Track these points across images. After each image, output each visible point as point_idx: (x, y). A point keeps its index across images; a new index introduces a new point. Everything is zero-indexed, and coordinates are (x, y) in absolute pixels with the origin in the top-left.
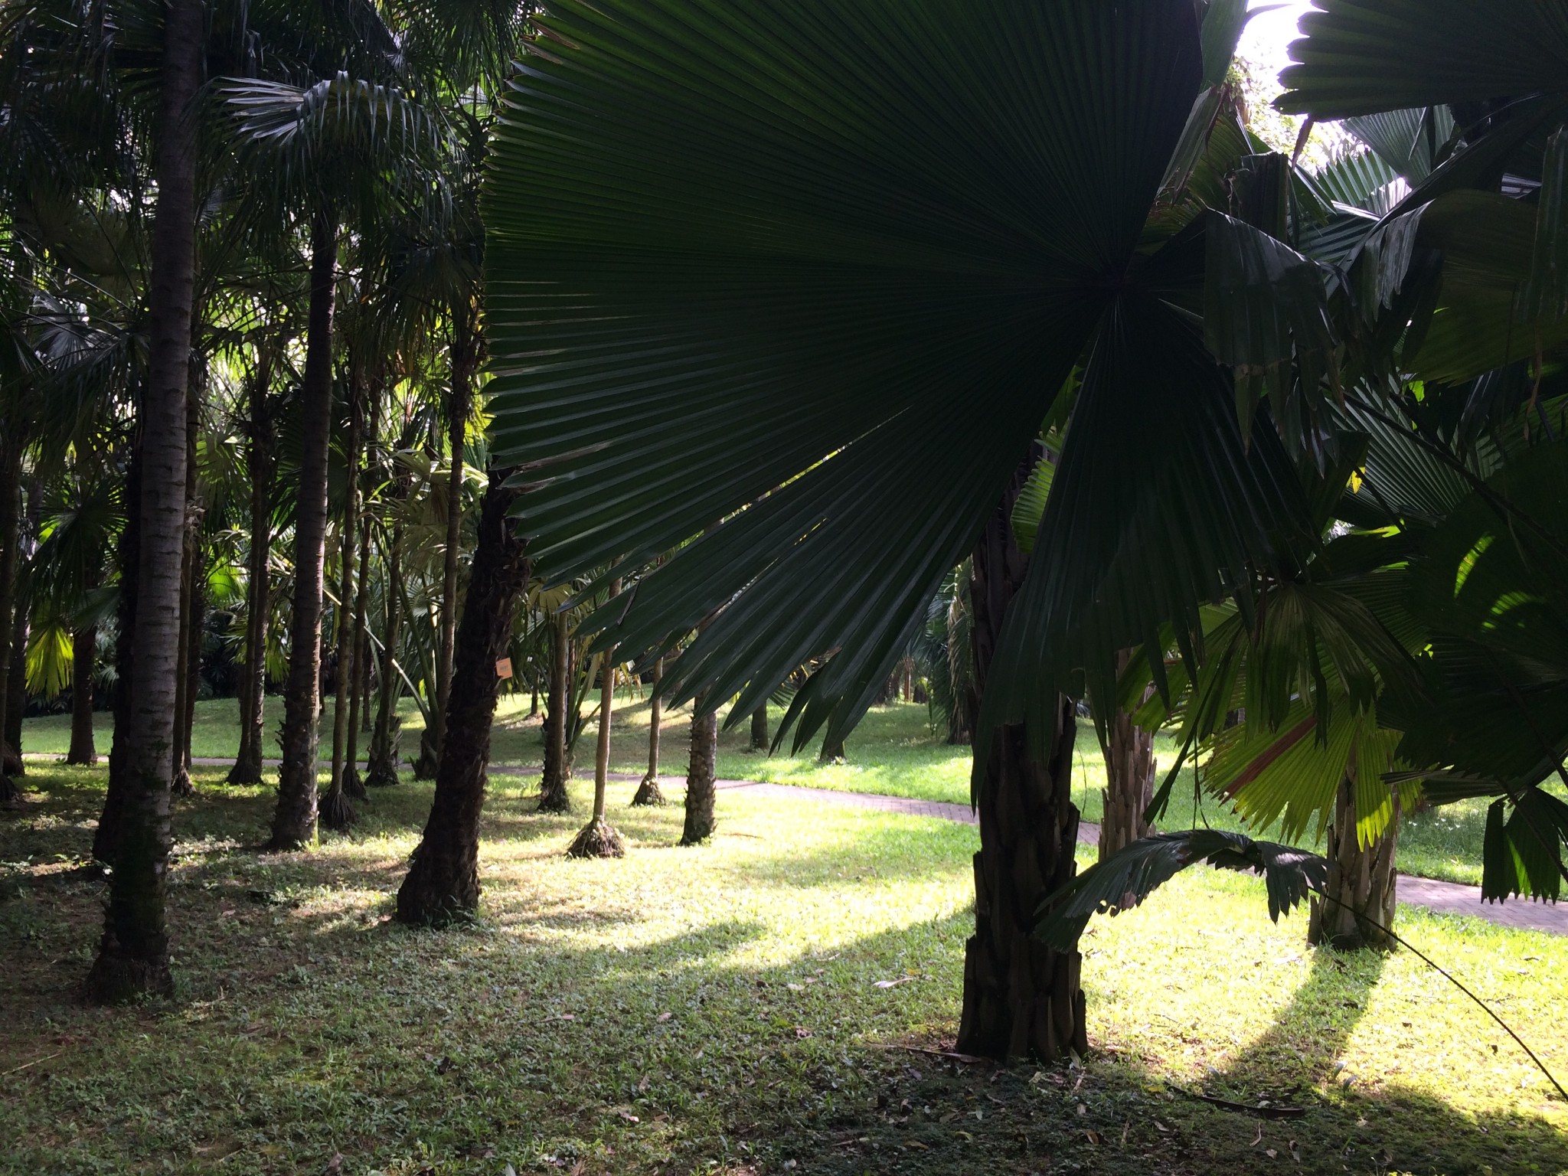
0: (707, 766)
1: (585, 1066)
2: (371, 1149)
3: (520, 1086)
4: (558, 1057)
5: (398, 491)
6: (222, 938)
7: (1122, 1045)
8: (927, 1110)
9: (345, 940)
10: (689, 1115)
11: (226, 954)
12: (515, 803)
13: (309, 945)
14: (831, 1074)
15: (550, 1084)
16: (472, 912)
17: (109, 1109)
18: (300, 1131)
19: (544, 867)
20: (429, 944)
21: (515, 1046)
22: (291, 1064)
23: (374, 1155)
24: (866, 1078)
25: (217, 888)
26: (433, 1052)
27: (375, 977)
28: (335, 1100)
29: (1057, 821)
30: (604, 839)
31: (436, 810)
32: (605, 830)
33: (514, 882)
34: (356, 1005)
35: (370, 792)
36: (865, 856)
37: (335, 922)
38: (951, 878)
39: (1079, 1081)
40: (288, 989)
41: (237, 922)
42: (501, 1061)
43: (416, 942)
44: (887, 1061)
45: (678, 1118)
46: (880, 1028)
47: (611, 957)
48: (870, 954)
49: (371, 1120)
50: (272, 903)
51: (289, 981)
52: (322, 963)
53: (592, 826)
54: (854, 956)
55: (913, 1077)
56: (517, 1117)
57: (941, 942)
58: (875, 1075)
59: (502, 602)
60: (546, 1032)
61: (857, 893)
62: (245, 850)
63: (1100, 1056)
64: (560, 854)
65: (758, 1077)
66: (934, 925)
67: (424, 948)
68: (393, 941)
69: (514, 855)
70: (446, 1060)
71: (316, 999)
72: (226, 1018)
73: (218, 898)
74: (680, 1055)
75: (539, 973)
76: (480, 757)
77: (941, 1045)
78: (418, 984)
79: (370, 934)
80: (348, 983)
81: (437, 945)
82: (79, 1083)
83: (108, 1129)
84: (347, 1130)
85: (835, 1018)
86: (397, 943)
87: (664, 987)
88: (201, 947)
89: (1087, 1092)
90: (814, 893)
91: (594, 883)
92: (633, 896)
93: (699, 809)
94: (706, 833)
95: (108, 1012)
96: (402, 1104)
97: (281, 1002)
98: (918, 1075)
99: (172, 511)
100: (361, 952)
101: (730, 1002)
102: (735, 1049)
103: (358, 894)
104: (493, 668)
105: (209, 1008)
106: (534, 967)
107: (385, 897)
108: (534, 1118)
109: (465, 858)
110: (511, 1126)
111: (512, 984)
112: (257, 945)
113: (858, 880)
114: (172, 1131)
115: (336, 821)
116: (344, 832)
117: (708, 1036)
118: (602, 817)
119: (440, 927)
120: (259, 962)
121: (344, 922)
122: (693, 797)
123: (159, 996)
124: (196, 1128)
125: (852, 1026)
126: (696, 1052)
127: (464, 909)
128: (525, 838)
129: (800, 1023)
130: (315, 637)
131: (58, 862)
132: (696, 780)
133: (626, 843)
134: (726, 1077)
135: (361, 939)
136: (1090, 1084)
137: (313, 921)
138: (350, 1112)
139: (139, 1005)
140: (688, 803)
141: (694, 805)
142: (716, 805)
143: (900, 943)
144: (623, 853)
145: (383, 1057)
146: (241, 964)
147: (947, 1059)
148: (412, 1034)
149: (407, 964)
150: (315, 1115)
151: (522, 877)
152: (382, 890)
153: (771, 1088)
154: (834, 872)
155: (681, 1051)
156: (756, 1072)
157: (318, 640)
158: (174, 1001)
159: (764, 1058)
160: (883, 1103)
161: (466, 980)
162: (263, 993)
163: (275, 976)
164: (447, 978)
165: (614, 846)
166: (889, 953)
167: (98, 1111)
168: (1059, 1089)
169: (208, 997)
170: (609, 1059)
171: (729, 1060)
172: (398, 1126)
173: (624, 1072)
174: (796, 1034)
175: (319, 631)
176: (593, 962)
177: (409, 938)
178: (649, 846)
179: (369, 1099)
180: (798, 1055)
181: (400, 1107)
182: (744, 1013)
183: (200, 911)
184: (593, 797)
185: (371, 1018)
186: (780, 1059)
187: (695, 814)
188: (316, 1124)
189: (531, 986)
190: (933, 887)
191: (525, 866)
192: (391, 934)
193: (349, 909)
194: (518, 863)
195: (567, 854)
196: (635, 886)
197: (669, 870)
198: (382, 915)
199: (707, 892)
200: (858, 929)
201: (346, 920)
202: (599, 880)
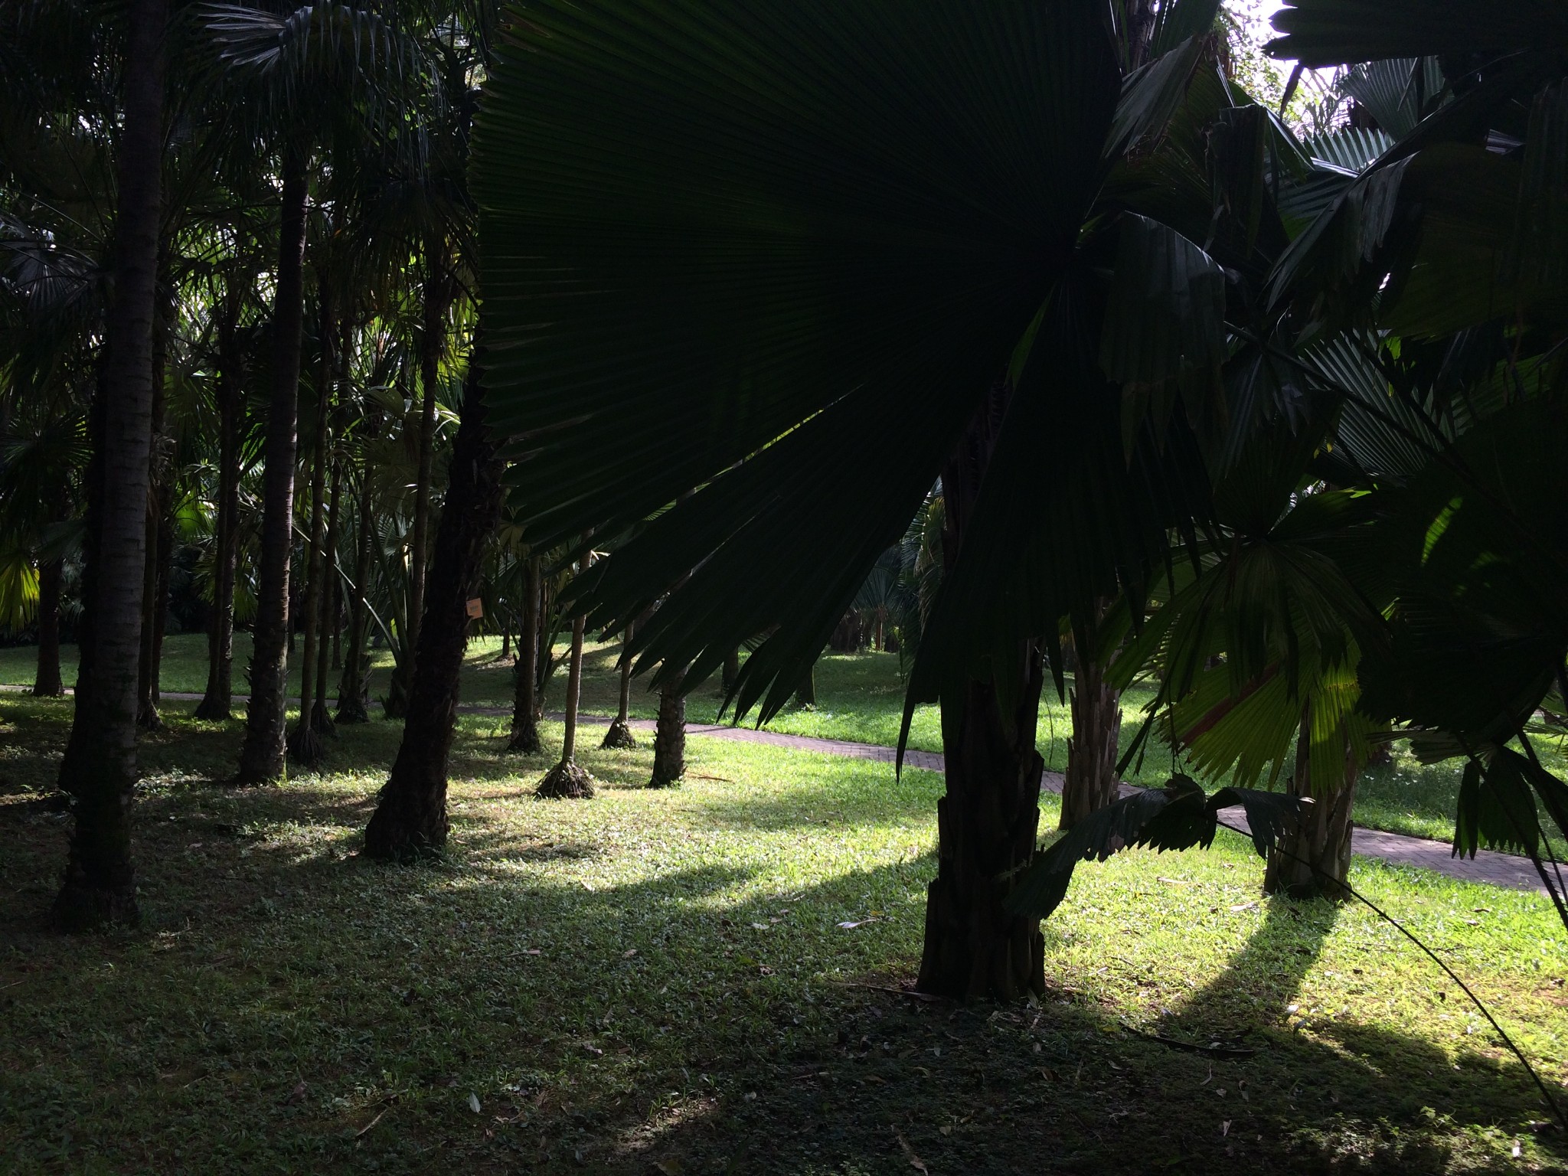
0: (677, 710)
1: (550, 1000)
2: (336, 1077)
3: (485, 1018)
4: (523, 990)
5: (370, 429)
6: (189, 870)
7: (1079, 986)
8: (886, 1045)
9: (313, 874)
10: (651, 1048)
11: (193, 885)
12: (485, 743)
13: (276, 878)
14: (793, 1010)
15: (515, 1017)
16: (440, 849)
17: (74, 1035)
18: (265, 1058)
19: (512, 806)
20: (396, 879)
21: (481, 979)
22: (258, 994)
23: (338, 1083)
24: (827, 1015)
25: (184, 821)
26: (399, 984)
27: (343, 911)
28: (300, 1029)
29: (1021, 769)
30: (574, 779)
31: (405, 749)
32: (574, 770)
33: (483, 820)
34: (323, 937)
35: (339, 729)
36: (832, 800)
37: (303, 856)
38: (916, 824)
39: (1036, 1020)
40: (255, 921)
41: (204, 855)
42: (467, 994)
43: (383, 876)
44: (849, 999)
45: (642, 1050)
46: (842, 966)
47: (580, 896)
48: (835, 896)
49: (337, 1049)
50: (239, 836)
51: (256, 913)
52: (288, 896)
53: (562, 766)
54: (818, 897)
55: (873, 1014)
56: (482, 1048)
57: (905, 885)
58: (837, 1012)
59: (473, 542)
60: (512, 967)
61: (824, 837)
62: (214, 785)
63: (1057, 996)
64: (529, 794)
65: (722, 1011)
66: (899, 868)
67: (392, 883)
68: (360, 876)
69: (483, 793)
70: (412, 992)
71: (282, 931)
72: (192, 948)
73: (185, 831)
74: (645, 990)
75: (506, 909)
76: (449, 696)
77: (902, 984)
78: (385, 918)
79: (337, 869)
80: (315, 916)
81: (405, 880)
82: (43, 1009)
83: (72, 1055)
84: (313, 1058)
85: (798, 957)
86: (364, 878)
87: (630, 925)
88: (167, 878)
89: (1044, 1031)
90: (782, 836)
91: (562, 823)
92: (601, 836)
93: (668, 752)
94: (676, 776)
95: (74, 941)
96: (368, 1034)
97: (247, 933)
98: (879, 1013)
99: (136, 442)
100: (329, 885)
101: (695, 940)
102: (699, 985)
103: (326, 829)
104: (463, 608)
105: (176, 937)
106: (501, 904)
107: (353, 831)
108: (499, 1049)
109: (434, 795)
110: (475, 1057)
111: (479, 920)
112: (223, 878)
113: (825, 824)
114: (137, 1058)
115: (306, 758)
116: (313, 769)
117: (672, 973)
118: (572, 758)
119: (407, 863)
120: (226, 894)
121: (312, 856)
122: (662, 740)
123: (124, 926)
124: (161, 1055)
125: (814, 964)
126: (661, 988)
127: (432, 846)
128: (495, 778)
129: (764, 962)
130: (284, 573)
131: (23, 792)
132: (667, 724)
133: (596, 784)
134: (690, 1012)
135: (328, 874)
136: (1045, 1023)
137: (280, 853)
138: (316, 1041)
139: (105, 934)
140: (657, 747)
141: (664, 749)
142: (686, 748)
143: (864, 886)
144: (592, 794)
145: (349, 988)
146: (208, 896)
147: (908, 997)
148: (379, 966)
149: (374, 899)
150: (280, 1044)
151: (491, 815)
152: (350, 826)
153: (733, 1023)
154: (802, 816)
155: (646, 987)
156: (719, 1007)
157: (287, 576)
158: (140, 931)
159: (727, 994)
160: (843, 1039)
161: (433, 915)
162: (230, 924)
163: (242, 908)
164: (414, 913)
165: (583, 787)
166: (854, 895)
167: (63, 1037)
168: (1016, 1028)
169: (174, 928)
170: (573, 993)
171: (693, 995)
172: (363, 1055)
173: (589, 1006)
174: (759, 971)
175: (288, 568)
176: (561, 898)
177: (377, 873)
178: (618, 787)
179: (335, 1029)
180: (761, 992)
181: (365, 1037)
182: (709, 951)
183: (166, 843)
184: (562, 738)
185: (338, 950)
186: (743, 996)
187: (665, 756)
188: (281, 1052)
189: (498, 922)
190: (898, 832)
191: (494, 805)
192: (359, 869)
193: (317, 844)
194: (487, 801)
195: (536, 793)
196: (603, 826)
197: (638, 811)
198: (350, 850)
199: (675, 833)
200: (823, 871)
201: (313, 854)
202: (568, 820)
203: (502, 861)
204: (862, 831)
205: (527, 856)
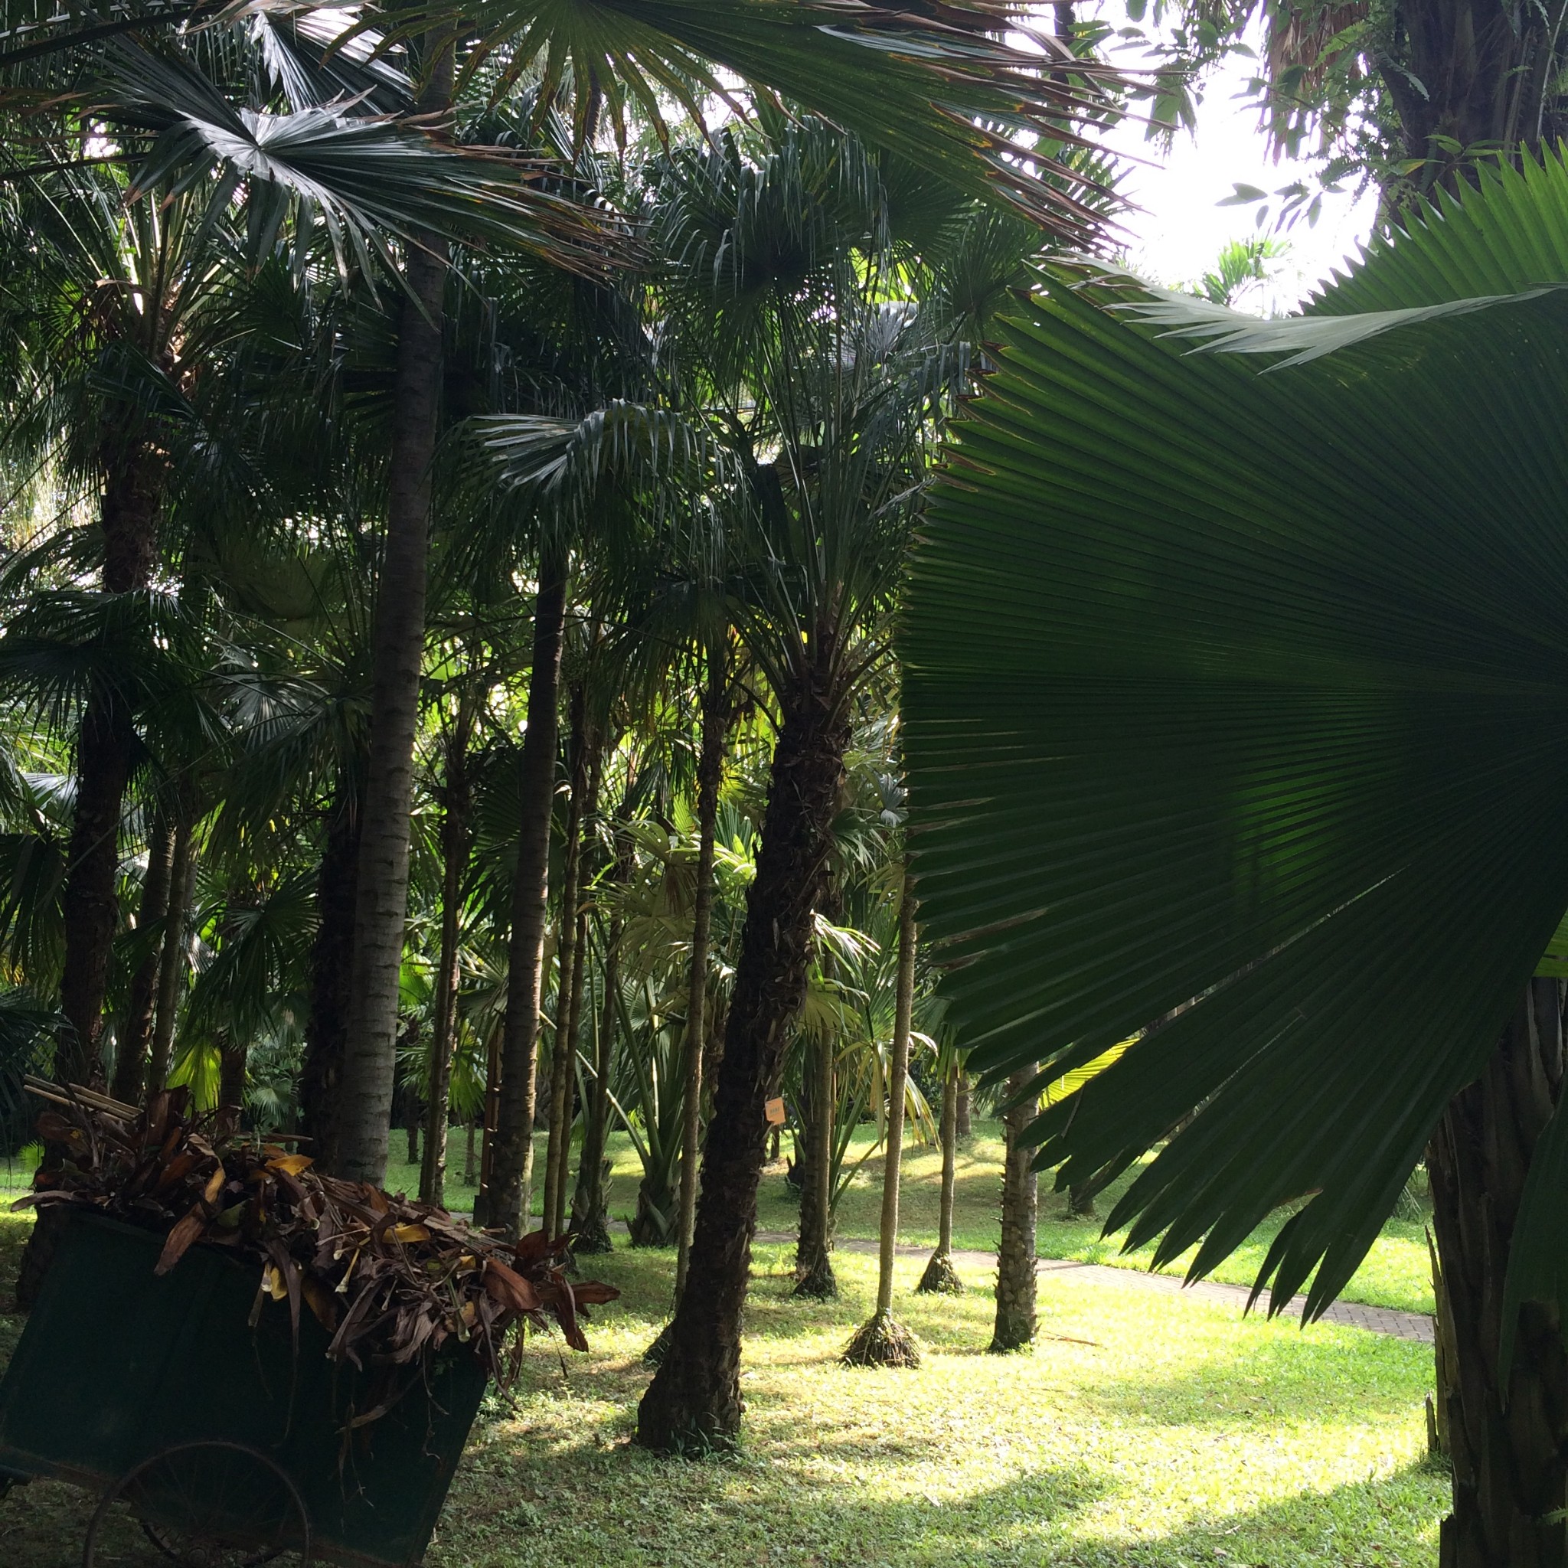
0: (1024, 1242)
9: (578, 1468)
12: (764, 1283)
13: (535, 1474)
16: (734, 1438)
19: (817, 1377)
20: (684, 1481)
27: (621, 1522)
30: (892, 1340)
32: (894, 1327)
33: (779, 1397)
35: (580, 1261)
36: (1253, 1380)
37: (562, 1442)
38: (1382, 1418)
40: (516, 1534)
43: (666, 1476)
47: (927, 1515)
48: (1283, 1529)
51: (515, 1522)
52: (552, 1500)
53: (876, 1322)
54: (1259, 1530)
57: (1384, 1515)
59: (773, 1025)
61: (1250, 1435)
64: (834, 1359)
66: (1370, 1488)
67: (678, 1486)
68: (637, 1473)
69: (774, 1357)
71: (551, 1549)
75: (831, 1530)
76: (744, 1228)
78: (677, 1536)
79: (607, 1462)
80: (588, 1529)
81: (694, 1482)
86: (643, 1477)
90: (1191, 1433)
91: (886, 1403)
92: (938, 1424)
93: (1014, 1302)
94: (1026, 1336)
97: (508, 1551)
99: (388, 915)
100: (600, 1485)
103: (587, 1405)
104: (759, 1110)
106: (823, 1521)
107: (621, 1410)
109: (725, 1364)
111: (797, 1544)
112: (469, 1470)
113: (1248, 1415)
118: (889, 1311)
119: (694, 1457)
120: (475, 1493)
121: (574, 1444)
122: (1006, 1285)
127: (724, 1433)
128: (784, 1334)
130: (530, 1063)
132: (1011, 1262)
133: (922, 1348)
135: (596, 1468)
137: (535, 1437)
140: (1000, 1293)
141: (1009, 1297)
142: (1037, 1297)
143: (1324, 1515)
144: (918, 1361)
149: (659, 1507)
151: (790, 1390)
152: (617, 1401)
154: (1211, 1403)
161: (737, 1534)
162: (485, 1537)
163: (497, 1514)
164: (712, 1530)
165: (906, 1352)
166: (1312, 1529)
175: (534, 1056)
176: (900, 1516)
177: (657, 1470)
178: (950, 1352)
184: (877, 1280)
187: (1010, 1308)
190: (1359, 1431)
191: (791, 1375)
192: (634, 1463)
193: (578, 1426)
194: (781, 1369)
195: (844, 1359)
196: (940, 1410)
197: (983, 1389)
198: (618, 1436)
199: (1038, 1423)
200: (1260, 1490)
201: (576, 1441)
202: (891, 1400)
203: (814, 1459)
204: (1304, 1426)
205: (846, 1452)
